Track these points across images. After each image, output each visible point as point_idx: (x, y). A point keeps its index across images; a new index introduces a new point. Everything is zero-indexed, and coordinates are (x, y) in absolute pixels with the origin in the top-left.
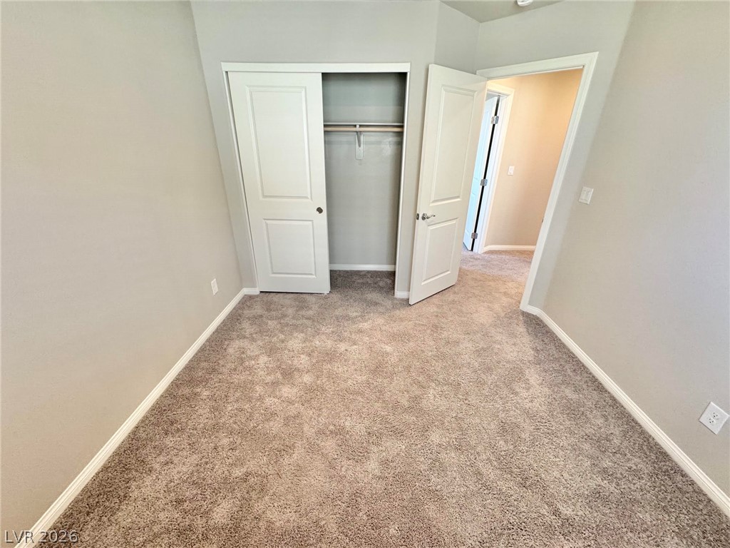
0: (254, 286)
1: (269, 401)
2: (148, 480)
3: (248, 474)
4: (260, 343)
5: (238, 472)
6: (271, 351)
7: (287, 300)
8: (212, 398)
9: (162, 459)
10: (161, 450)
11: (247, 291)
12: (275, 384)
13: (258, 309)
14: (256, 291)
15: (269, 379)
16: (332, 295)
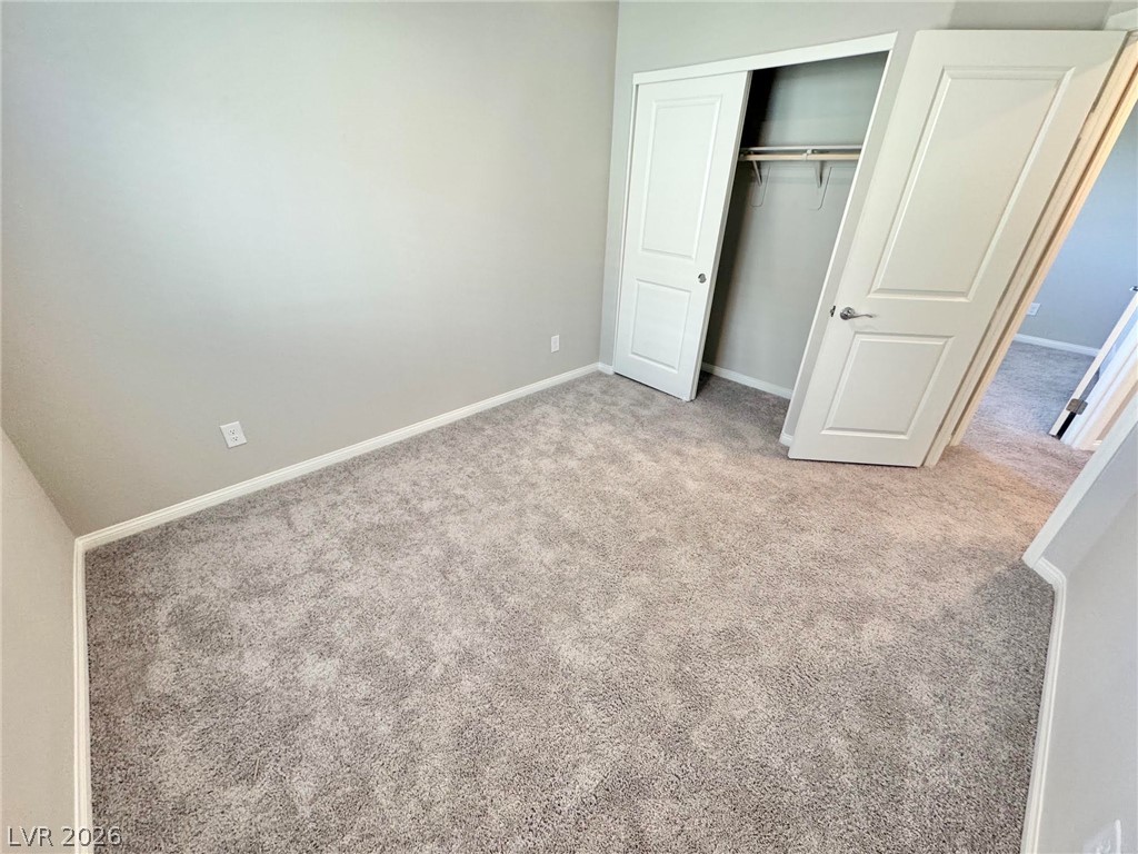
0: (610, 363)
1: (525, 462)
2: (413, 462)
3: (462, 497)
4: (566, 417)
5: (459, 491)
6: (567, 426)
7: (634, 392)
8: (489, 437)
9: (429, 456)
10: (432, 449)
11: (600, 366)
12: (542, 454)
13: (595, 389)
14: (610, 370)
15: (543, 447)
16: (691, 405)
